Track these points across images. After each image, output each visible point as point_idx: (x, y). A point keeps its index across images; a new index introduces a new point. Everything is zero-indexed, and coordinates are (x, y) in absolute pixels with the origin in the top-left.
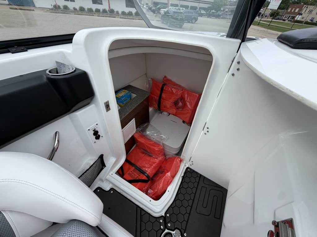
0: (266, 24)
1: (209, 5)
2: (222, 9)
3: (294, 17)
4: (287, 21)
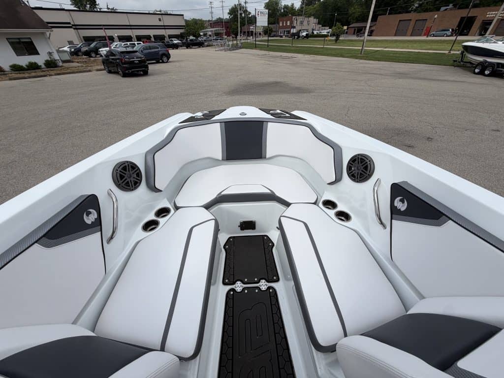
0: (265, 45)
1: (182, 31)
2: (201, 34)
3: (289, 32)
4: (284, 38)
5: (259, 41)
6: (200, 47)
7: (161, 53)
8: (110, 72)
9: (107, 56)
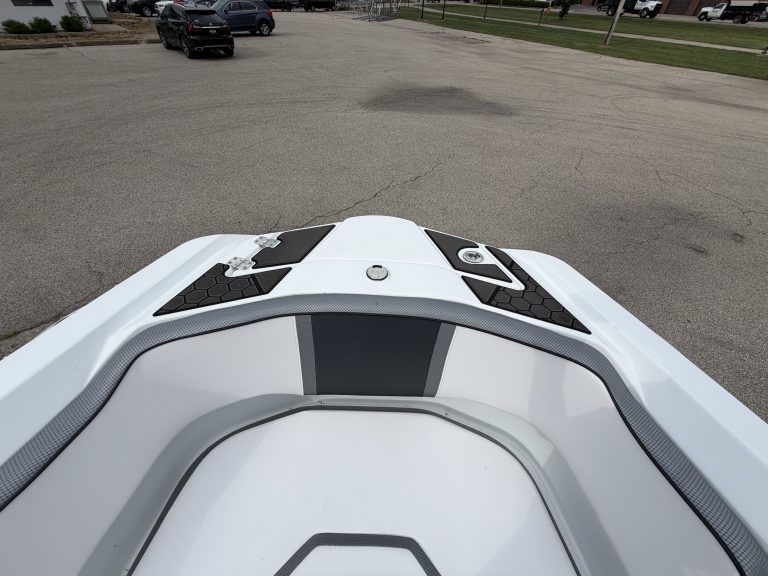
0: (437, 14)
5: (428, 6)
6: (328, 10)
7: (258, 17)
8: (169, 47)
9: (164, 17)
